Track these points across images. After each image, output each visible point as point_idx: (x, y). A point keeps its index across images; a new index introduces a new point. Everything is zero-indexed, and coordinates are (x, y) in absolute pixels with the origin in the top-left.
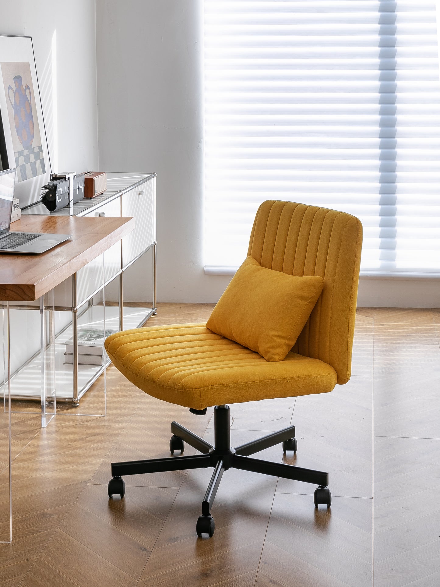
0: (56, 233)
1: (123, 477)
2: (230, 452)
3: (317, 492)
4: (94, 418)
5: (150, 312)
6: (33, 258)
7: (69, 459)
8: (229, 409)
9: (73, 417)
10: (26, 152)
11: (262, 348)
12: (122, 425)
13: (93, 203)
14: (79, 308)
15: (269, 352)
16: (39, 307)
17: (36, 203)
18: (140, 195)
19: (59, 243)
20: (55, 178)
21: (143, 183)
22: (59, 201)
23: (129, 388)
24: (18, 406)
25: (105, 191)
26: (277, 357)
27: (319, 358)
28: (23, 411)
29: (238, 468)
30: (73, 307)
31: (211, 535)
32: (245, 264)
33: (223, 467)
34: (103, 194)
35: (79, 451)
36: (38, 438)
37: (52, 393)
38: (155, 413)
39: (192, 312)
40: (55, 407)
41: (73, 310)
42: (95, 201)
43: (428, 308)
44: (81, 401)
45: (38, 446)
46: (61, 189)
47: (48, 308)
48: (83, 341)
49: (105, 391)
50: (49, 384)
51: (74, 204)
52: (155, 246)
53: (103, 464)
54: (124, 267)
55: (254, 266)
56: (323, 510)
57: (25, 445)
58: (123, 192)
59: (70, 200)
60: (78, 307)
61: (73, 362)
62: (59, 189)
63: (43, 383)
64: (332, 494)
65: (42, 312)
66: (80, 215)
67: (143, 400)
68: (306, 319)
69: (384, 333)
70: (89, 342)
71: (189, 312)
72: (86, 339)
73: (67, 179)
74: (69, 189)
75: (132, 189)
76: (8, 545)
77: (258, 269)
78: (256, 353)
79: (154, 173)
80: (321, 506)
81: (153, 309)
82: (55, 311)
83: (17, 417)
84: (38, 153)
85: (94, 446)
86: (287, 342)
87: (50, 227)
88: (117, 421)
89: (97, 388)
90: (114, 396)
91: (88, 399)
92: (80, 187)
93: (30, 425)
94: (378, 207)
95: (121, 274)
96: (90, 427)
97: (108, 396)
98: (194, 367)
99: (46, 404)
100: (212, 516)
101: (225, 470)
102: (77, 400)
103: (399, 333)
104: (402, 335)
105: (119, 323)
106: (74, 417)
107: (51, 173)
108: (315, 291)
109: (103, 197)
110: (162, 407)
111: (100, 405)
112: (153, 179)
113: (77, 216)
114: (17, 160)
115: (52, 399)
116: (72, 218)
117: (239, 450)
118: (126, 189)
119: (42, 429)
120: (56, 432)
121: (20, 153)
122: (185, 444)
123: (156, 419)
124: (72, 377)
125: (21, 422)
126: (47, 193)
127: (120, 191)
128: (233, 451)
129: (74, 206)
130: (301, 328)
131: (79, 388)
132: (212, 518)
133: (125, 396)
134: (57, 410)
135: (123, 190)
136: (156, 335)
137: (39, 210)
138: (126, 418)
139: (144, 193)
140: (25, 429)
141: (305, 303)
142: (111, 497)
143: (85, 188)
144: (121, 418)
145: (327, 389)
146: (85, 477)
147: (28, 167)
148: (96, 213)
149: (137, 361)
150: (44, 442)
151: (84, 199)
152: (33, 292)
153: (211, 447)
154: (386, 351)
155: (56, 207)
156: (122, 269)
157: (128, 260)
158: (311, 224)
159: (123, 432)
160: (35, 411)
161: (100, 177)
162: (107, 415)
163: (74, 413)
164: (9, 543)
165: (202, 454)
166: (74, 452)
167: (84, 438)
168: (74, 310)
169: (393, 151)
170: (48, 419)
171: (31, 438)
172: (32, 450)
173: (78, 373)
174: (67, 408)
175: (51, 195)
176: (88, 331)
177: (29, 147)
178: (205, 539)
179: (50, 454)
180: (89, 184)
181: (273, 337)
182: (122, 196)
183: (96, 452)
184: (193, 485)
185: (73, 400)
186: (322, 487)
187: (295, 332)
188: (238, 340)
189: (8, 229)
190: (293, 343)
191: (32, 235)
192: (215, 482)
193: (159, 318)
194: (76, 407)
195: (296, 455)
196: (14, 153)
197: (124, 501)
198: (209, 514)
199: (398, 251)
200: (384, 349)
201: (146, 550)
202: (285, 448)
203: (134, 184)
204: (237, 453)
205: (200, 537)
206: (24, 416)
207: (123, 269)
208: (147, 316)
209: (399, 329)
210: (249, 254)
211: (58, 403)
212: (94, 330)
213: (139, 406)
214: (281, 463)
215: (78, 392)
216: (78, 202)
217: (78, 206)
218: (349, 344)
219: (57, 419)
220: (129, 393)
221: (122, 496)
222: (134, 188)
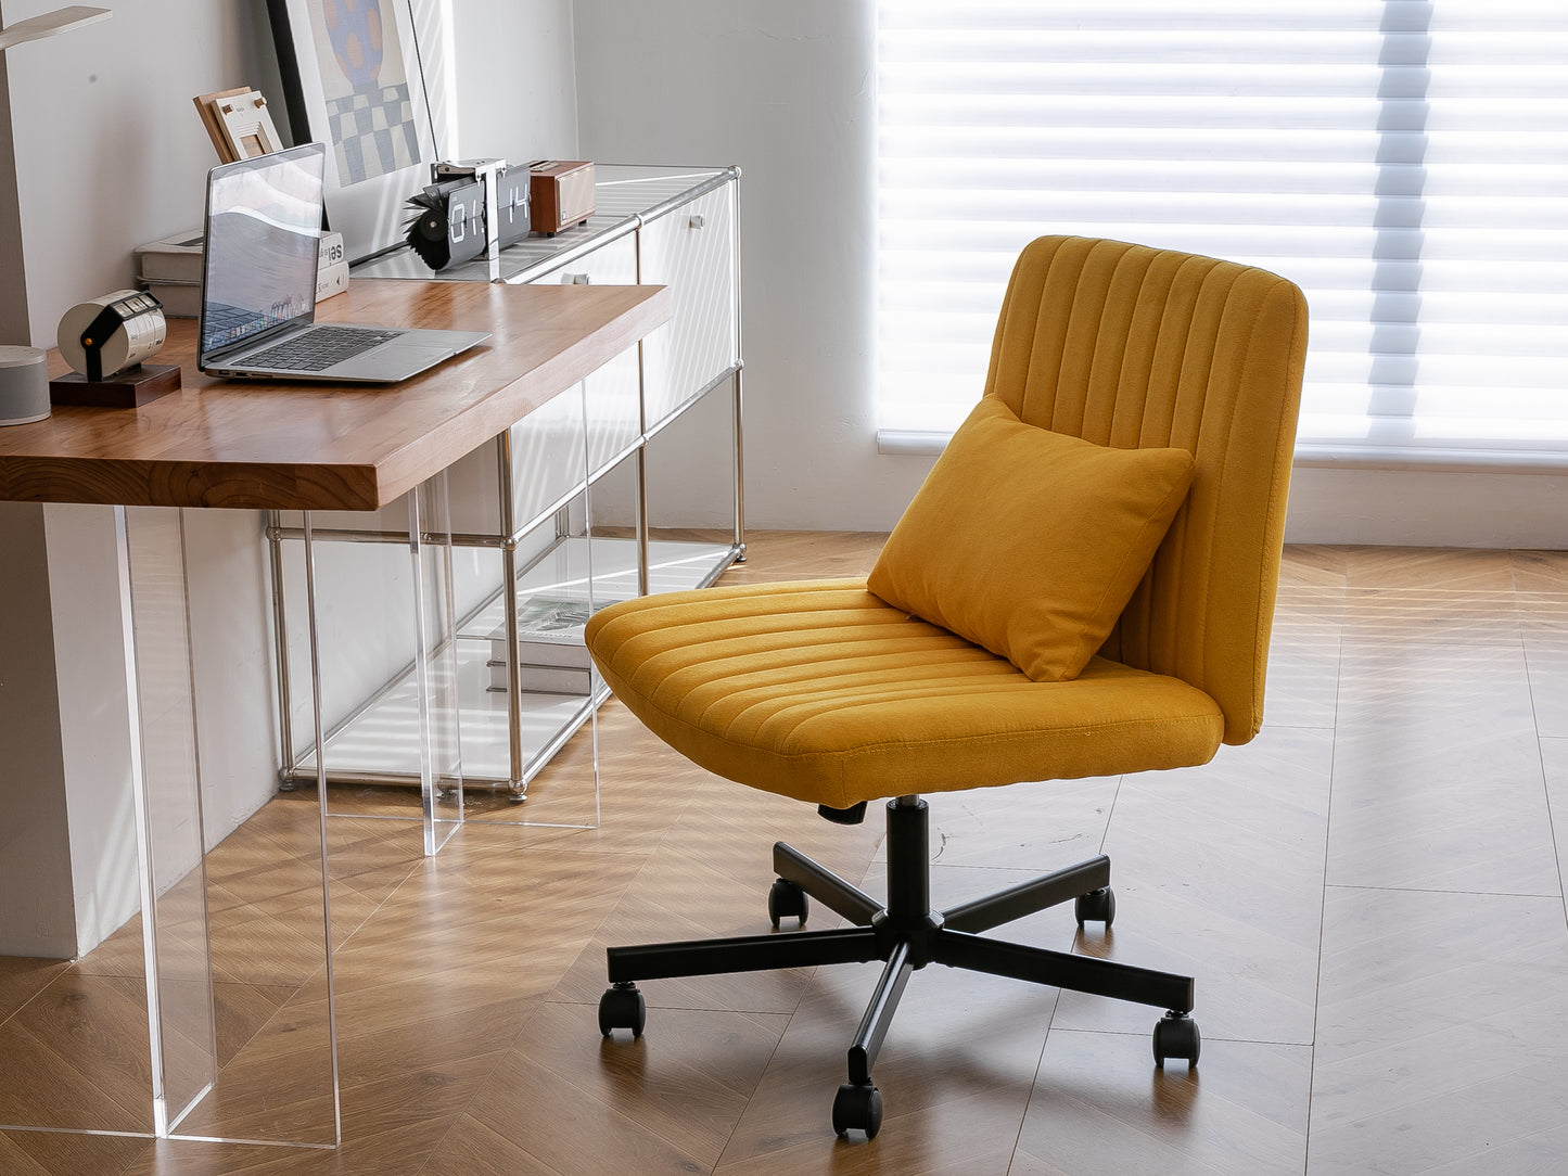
0: (446, 327)
1: (639, 985)
2: (930, 923)
3: (1161, 1028)
4: (566, 832)
5: (726, 554)
6: (377, 395)
7: (495, 938)
8: (927, 808)
9: (509, 831)
10: (361, 102)
11: (1018, 645)
12: (641, 851)
13: (555, 248)
14: (520, 540)
15: (1037, 656)
16: (406, 535)
17: (395, 248)
18: (694, 230)
19: (452, 354)
20: (445, 175)
21: (702, 193)
22: (456, 240)
23: (663, 756)
24: (362, 801)
25: (592, 214)
26: (1058, 671)
27: (1175, 675)
28: (375, 814)
29: (951, 964)
30: (504, 534)
31: (871, 1134)
32: (977, 415)
33: (908, 960)
34: (584, 222)
35: (524, 918)
36: (416, 885)
37: (453, 767)
38: (732, 821)
39: (842, 556)
40: (462, 804)
41: (502, 545)
42: (562, 242)
43: (1501, 547)
44: (531, 790)
45: (415, 905)
46: (461, 206)
47: (435, 538)
48: (539, 630)
49: (595, 764)
50: (442, 744)
51: (501, 250)
52: (738, 372)
53: (588, 952)
54: (650, 429)
55: (1003, 421)
56: (1178, 1073)
57: (379, 901)
58: (644, 219)
59: (490, 240)
60: (516, 537)
61: (509, 688)
62: (456, 208)
63: (424, 741)
64: (1203, 1033)
65: (415, 548)
66: (518, 280)
67: (700, 788)
68: (1140, 568)
69: (1373, 614)
70: (554, 633)
71: (834, 557)
72: (545, 624)
73: (478, 180)
74: (485, 207)
75: (669, 211)
76: (331, 1153)
77: (1014, 431)
78: (1001, 658)
79: (733, 168)
80: (1171, 1063)
81: (735, 546)
82: (453, 547)
83: (359, 830)
84: (397, 104)
85: (564, 904)
86: (1087, 629)
87: (428, 314)
88: (630, 840)
89: (577, 754)
90: (624, 777)
91: (553, 783)
92: (517, 201)
93: (393, 851)
94: (1369, 265)
95: (641, 449)
96: (557, 858)
97: (604, 776)
98: (826, 694)
99: (434, 795)
100: (874, 1086)
101: (914, 969)
102: (521, 785)
103: (1414, 614)
104: (1422, 621)
105: (636, 584)
106: (514, 829)
107: (434, 161)
108: (1169, 489)
109: (586, 231)
110: (752, 805)
111: (584, 801)
112: (731, 184)
113: (508, 282)
114: (335, 123)
115: (453, 783)
116: (495, 289)
117: (954, 918)
118: (650, 210)
119: (427, 860)
120: (466, 868)
121: (345, 104)
122: (811, 900)
123: (735, 837)
124: (506, 727)
125: (369, 842)
126: (422, 216)
127: (635, 216)
128: (939, 920)
129: (503, 256)
130: (1129, 591)
131: (527, 755)
132: (876, 1089)
133: (651, 777)
134: (467, 811)
135: (643, 214)
136: (728, 610)
137: (403, 267)
138: (653, 834)
139: (706, 221)
140: (380, 860)
141: (1141, 523)
142: (607, 1037)
143: (531, 205)
144: (641, 834)
145: (1195, 756)
146: (538, 983)
147: (368, 143)
148: (566, 277)
149: (672, 678)
150: (434, 895)
151: (529, 236)
152: (373, 487)
153: (877, 909)
154: (1376, 662)
155: (449, 257)
156: (642, 434)
157: (661, 409)
158: (1162, 302)
159: (644, 869)
160: (406, 815)
161: (575, 173)
162: (602, 826)
163: (514, 819)
164: (333, 1147)
165: (853, 926)
166: (510, 919)
167: (540, 885)
168: (506, 544)
169: (1418, 102)
170: (441, 836)
171: (395, 885)
172: (399, 913)
173: (523, 714)
174: (492, 806)
175: (433, 225)
176: (552, 604)
177: (369, 88)
178: (857, 1143)
179: (448, 924)
180: (543, 193)
181: (1050, 617)
182: (641, 231)
183: (570, 922)
184: (828, 1007)
185: (512, 786)
186: (1176, 1016)
187: (1108, 603)
188: (955, 626)
189: (309, 316)
190: (1104, 633)
191: (378, 333)
192: (888, 1000)
193: (753, 571)
194: (521, 802)
195: (1111, 932)
196: (327, 102)
197: (643, 1046)
198: (868, 1081)
199: (1422, 391)
200: (1371, 657)
201: (697, 1169)
202: (1082, 915)
203: (677, 197)
204: (948, 924)
205: (843, 1139)
206: (377, 825)
207: (648, 436)
208: (719, 565)
209: (1413, 604)
210: (989, 389)
211: (467, 792)
212: (570, 601)
213: (689, 803)
214: (1069, 953)
215: (523, 766)
216: (512, 246)
217: (512, 255)
218: (1259, 636)
219: (467, 836)
220: (663, 769)
221: (638, 1032)
222: (675, 208)
